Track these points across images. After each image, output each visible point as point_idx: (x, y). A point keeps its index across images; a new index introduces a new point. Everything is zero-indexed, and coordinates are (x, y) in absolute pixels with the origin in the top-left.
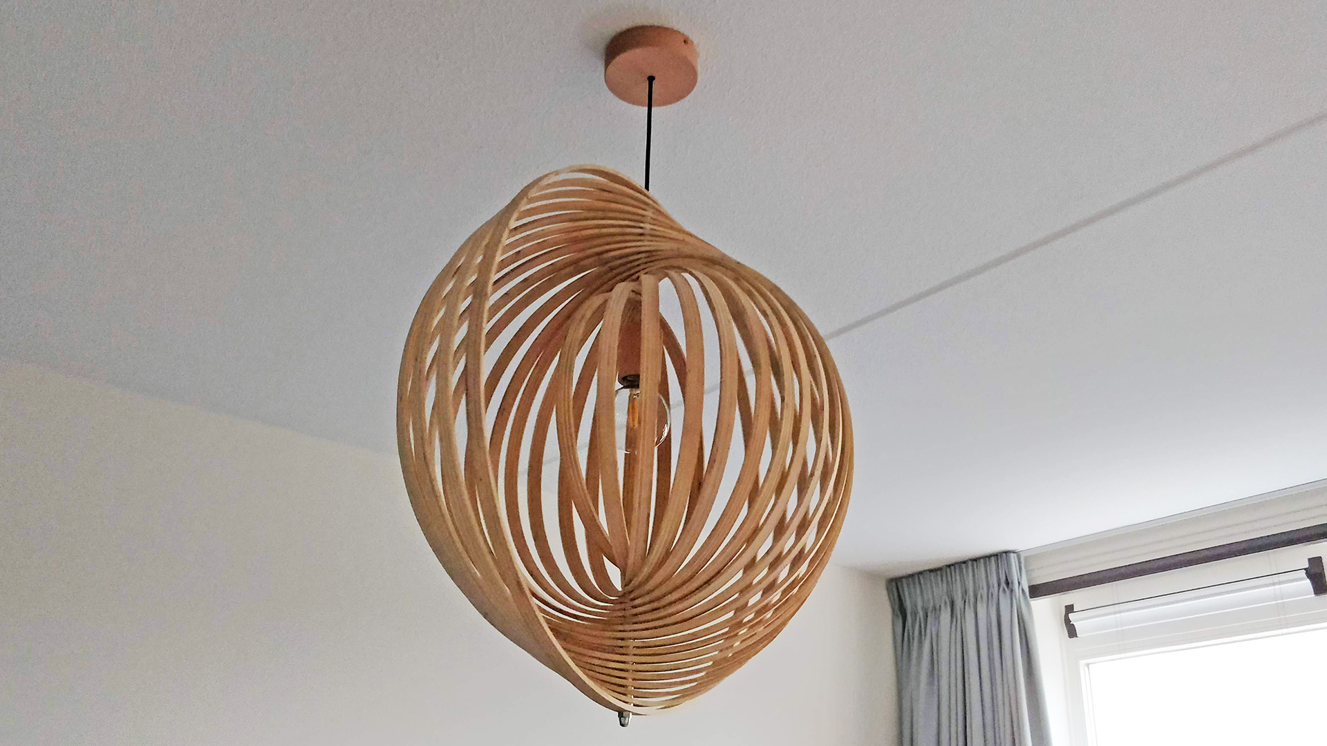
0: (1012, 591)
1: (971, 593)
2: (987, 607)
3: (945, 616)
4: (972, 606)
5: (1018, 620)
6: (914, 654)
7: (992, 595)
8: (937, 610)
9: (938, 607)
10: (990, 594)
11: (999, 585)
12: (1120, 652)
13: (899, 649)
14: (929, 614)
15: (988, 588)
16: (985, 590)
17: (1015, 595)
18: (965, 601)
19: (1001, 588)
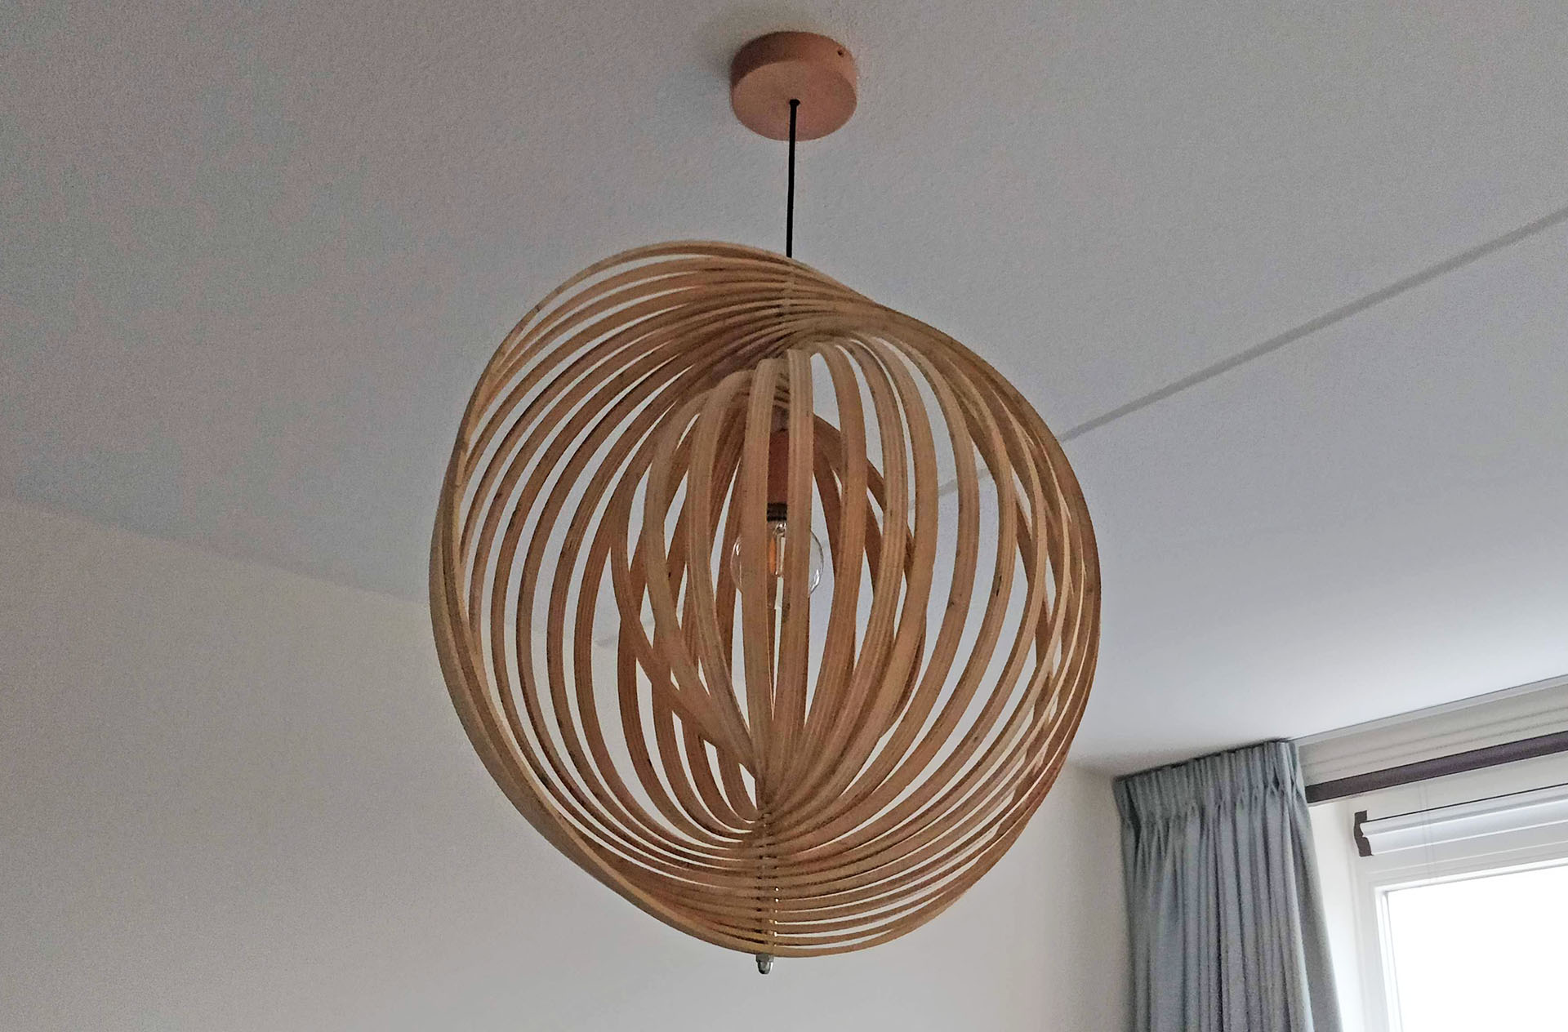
0: (1283, 793)
1: (1227, 797)
2: (1250, 814)
3: (1193, 829)
4: (1229, 814)
5: (1292, 832)
6: (1151, 878)
7: (1256, 798)
8: (1181, 819)
9: (1183, 815)
10: (1253, 797)
11: (1266, 787)
12: (1430, 875)
13: (1131, 869)
14: (1171, 825)
15: (1251, 787)
16: (1247, 793)
17: (1288, 798)
18: (1219, 807)
19: (1269, 789)
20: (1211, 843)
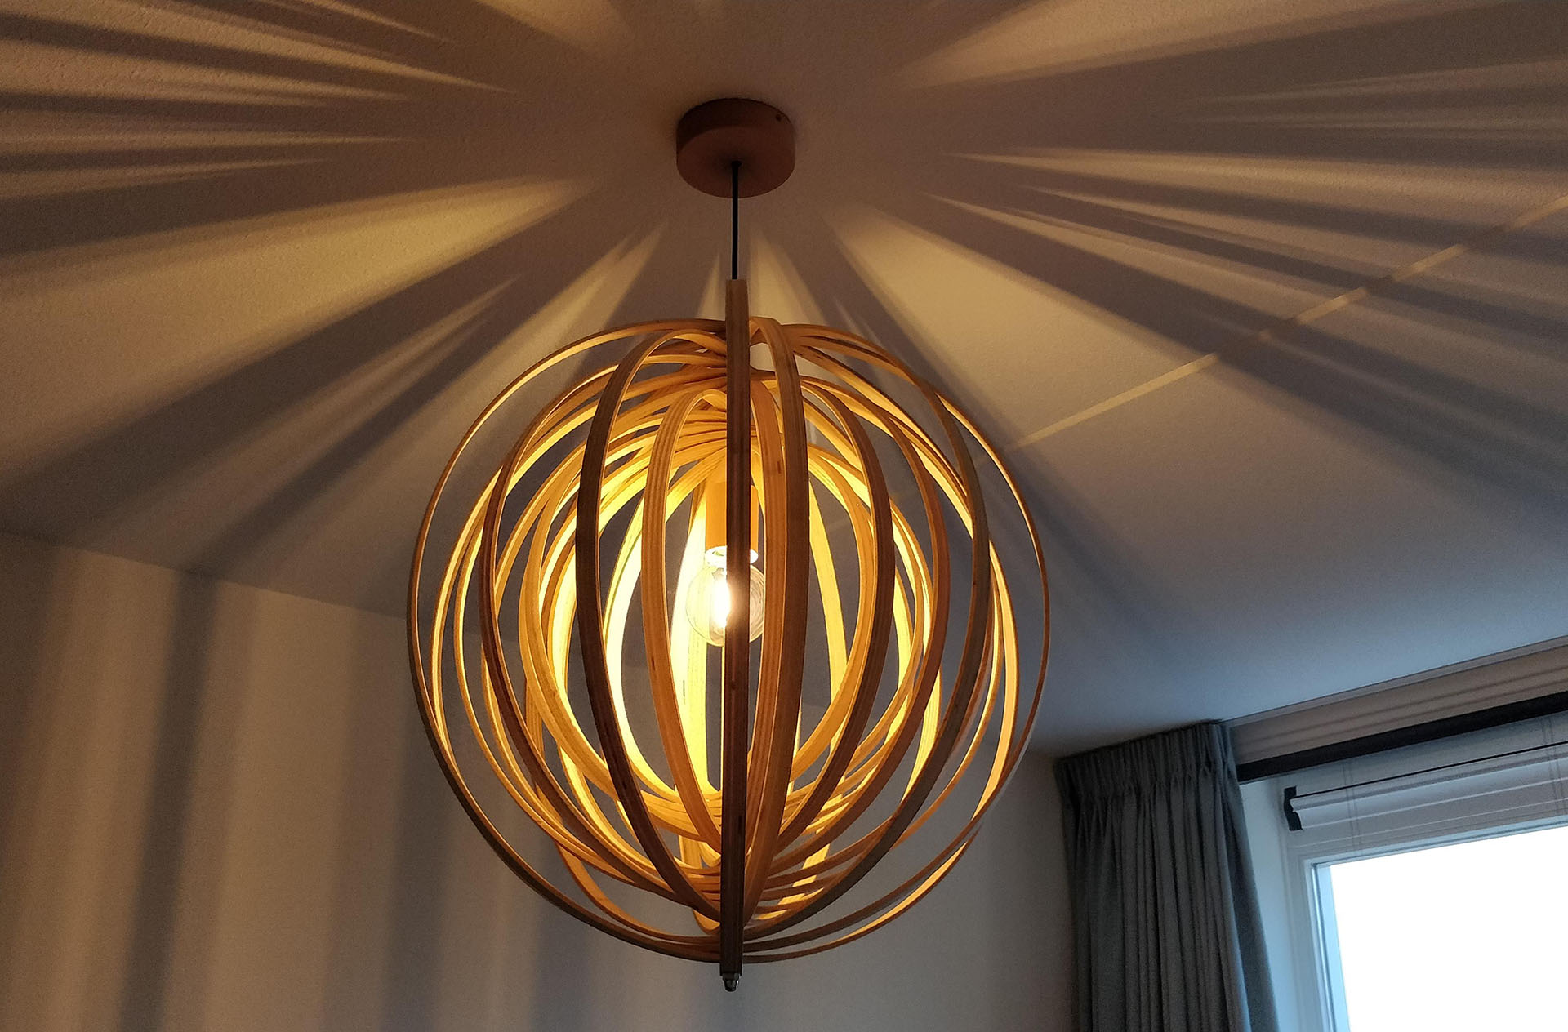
0: (1215, 772)
1: (1162, 776)
2: (1184, 797)
3: (1130, 809)
4: (1164, 794)
5: (1224, 812)
6: (1091, 858)
7: (1190, 778)
8: (1119, 798)
9: (1120, 794)
10: (1187, 778)
11: (1198, 765)
12: (1355, 848)
13: (1072, 849)
14: (1109, 804)
15: (1184, 767)
16: (1181, 775)
17: (1220, 778)
18: (1155, 787)
19: (1201, 770)
20: (1148, 821)
